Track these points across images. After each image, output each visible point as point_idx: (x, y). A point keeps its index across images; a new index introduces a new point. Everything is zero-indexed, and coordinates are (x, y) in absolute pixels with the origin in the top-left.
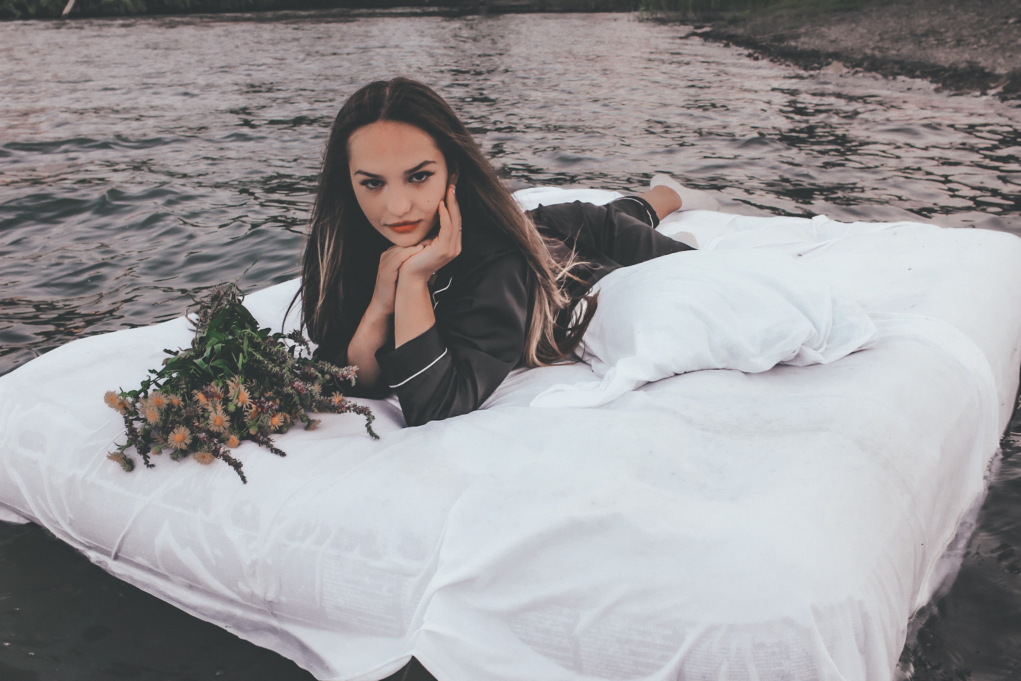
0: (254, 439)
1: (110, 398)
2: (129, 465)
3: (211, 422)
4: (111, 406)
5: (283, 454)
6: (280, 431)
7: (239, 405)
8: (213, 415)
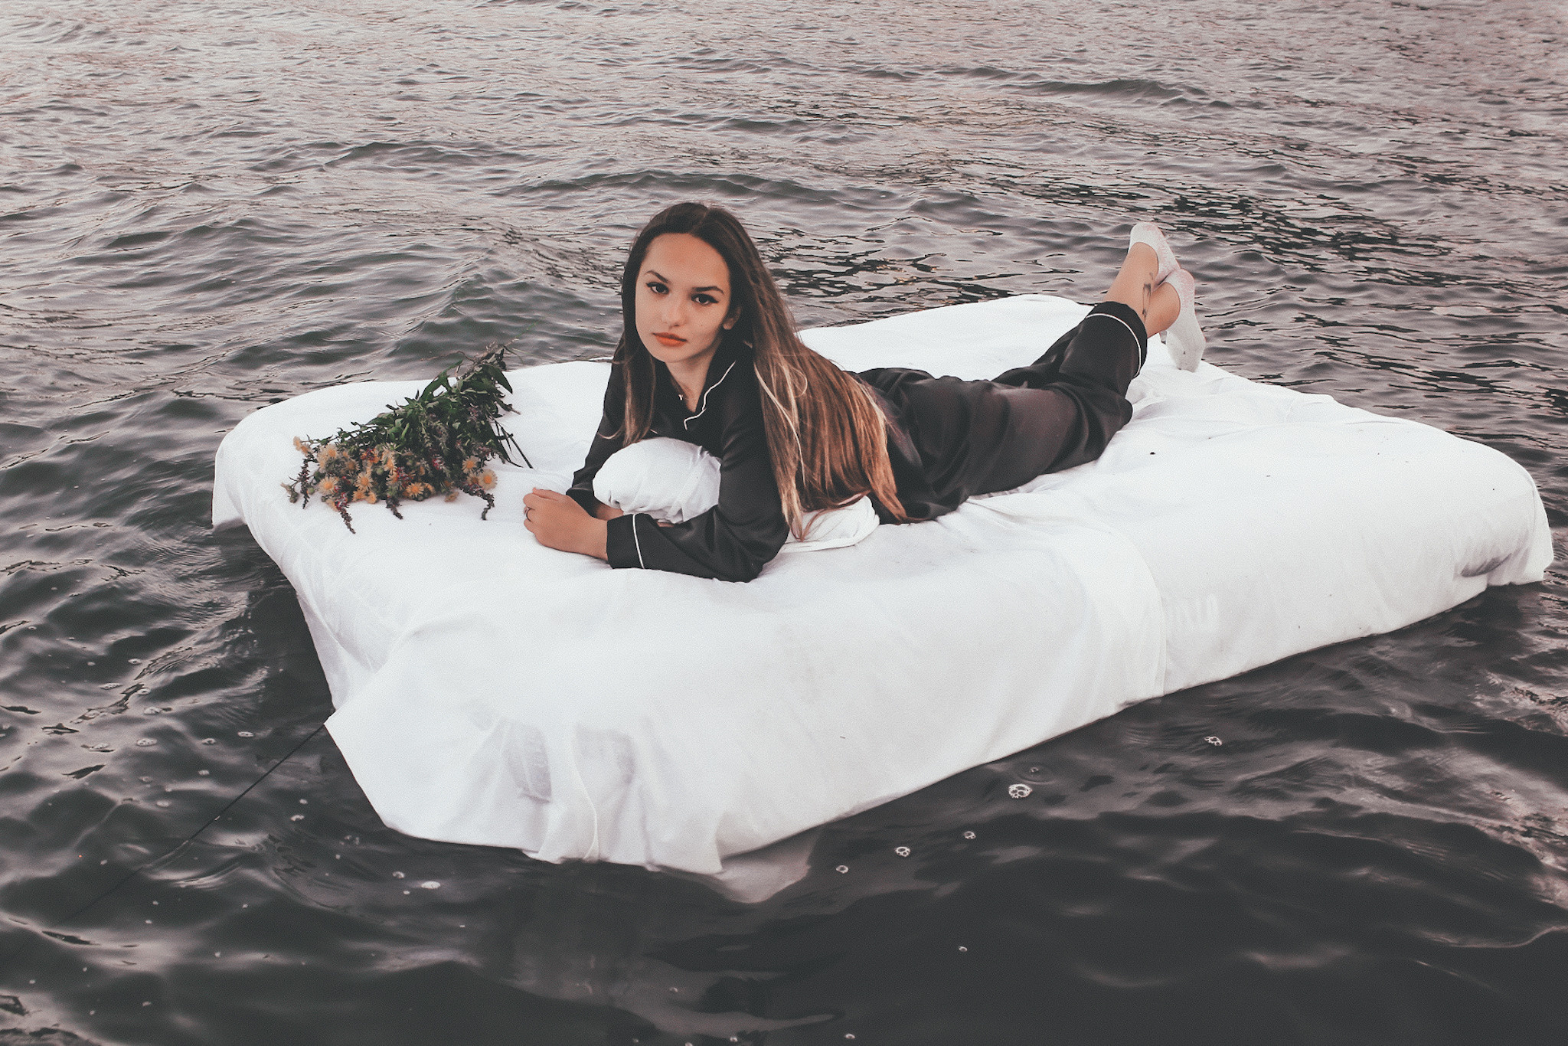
0: (387, 501)
1: (299, 444)
2: (294, 498)
4: (296, 447)
5: (401, 518)
7: (385, 470)
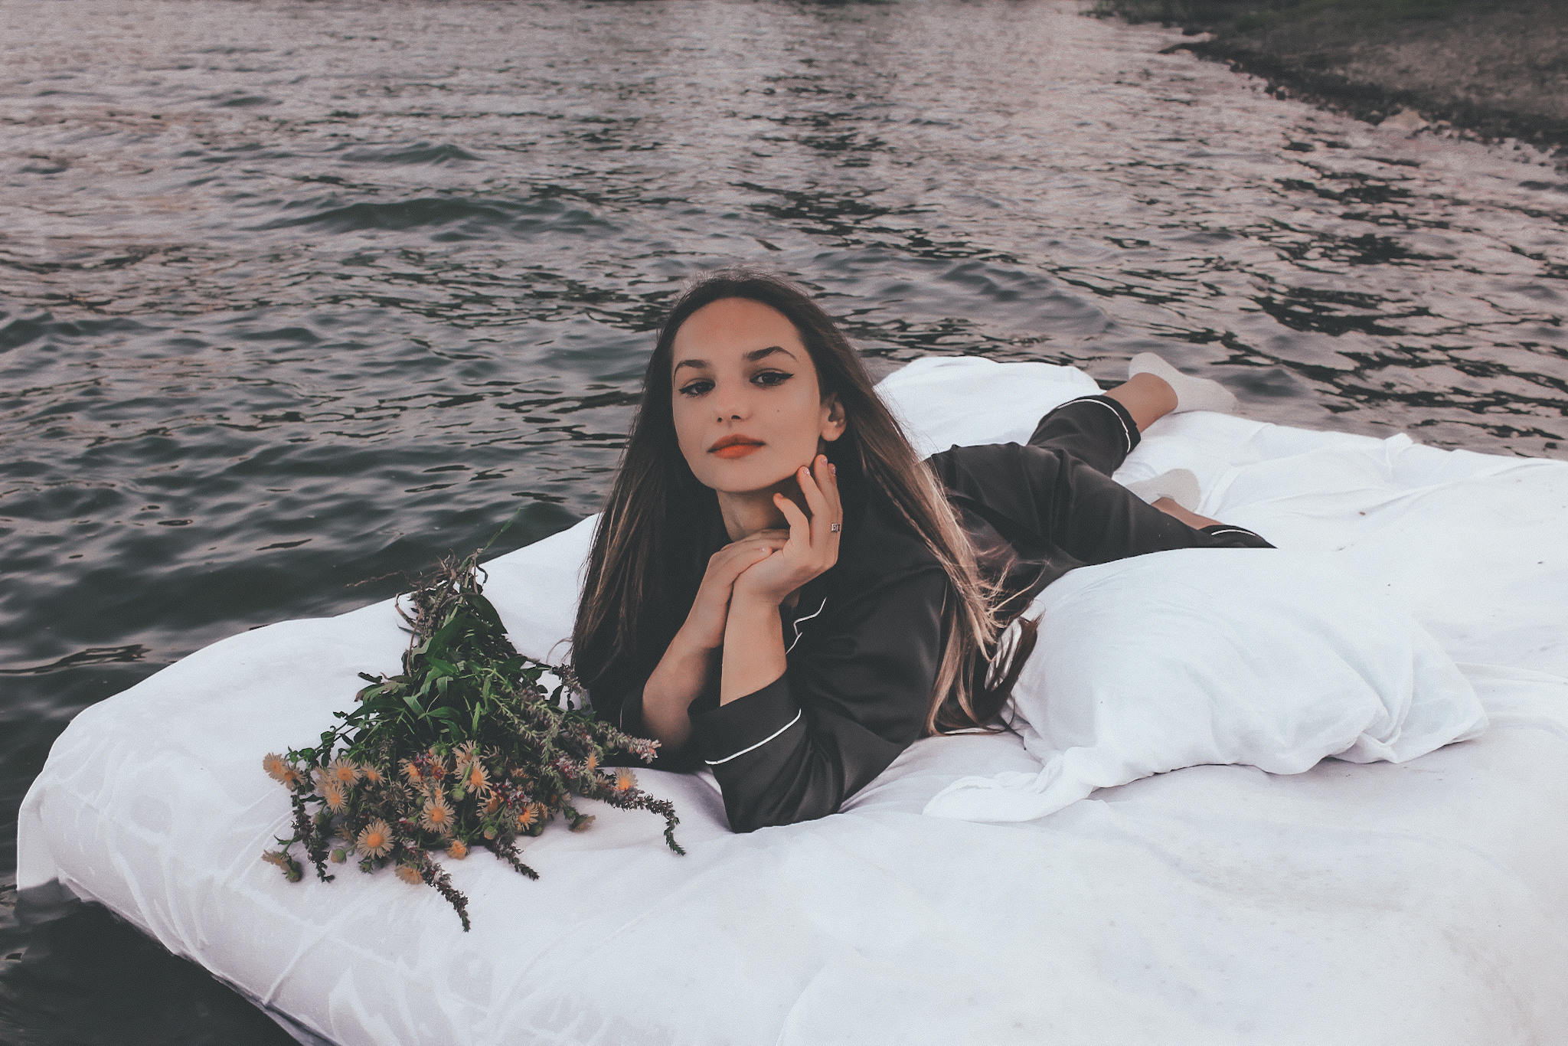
0: (490, 846)
1: (272, 764)
2: (295, 872)
3: (426, 816)
4: (273, 776)
5: (534, 876)
6: (532, 832)
7: (471, 790)
8: (428, 804)
